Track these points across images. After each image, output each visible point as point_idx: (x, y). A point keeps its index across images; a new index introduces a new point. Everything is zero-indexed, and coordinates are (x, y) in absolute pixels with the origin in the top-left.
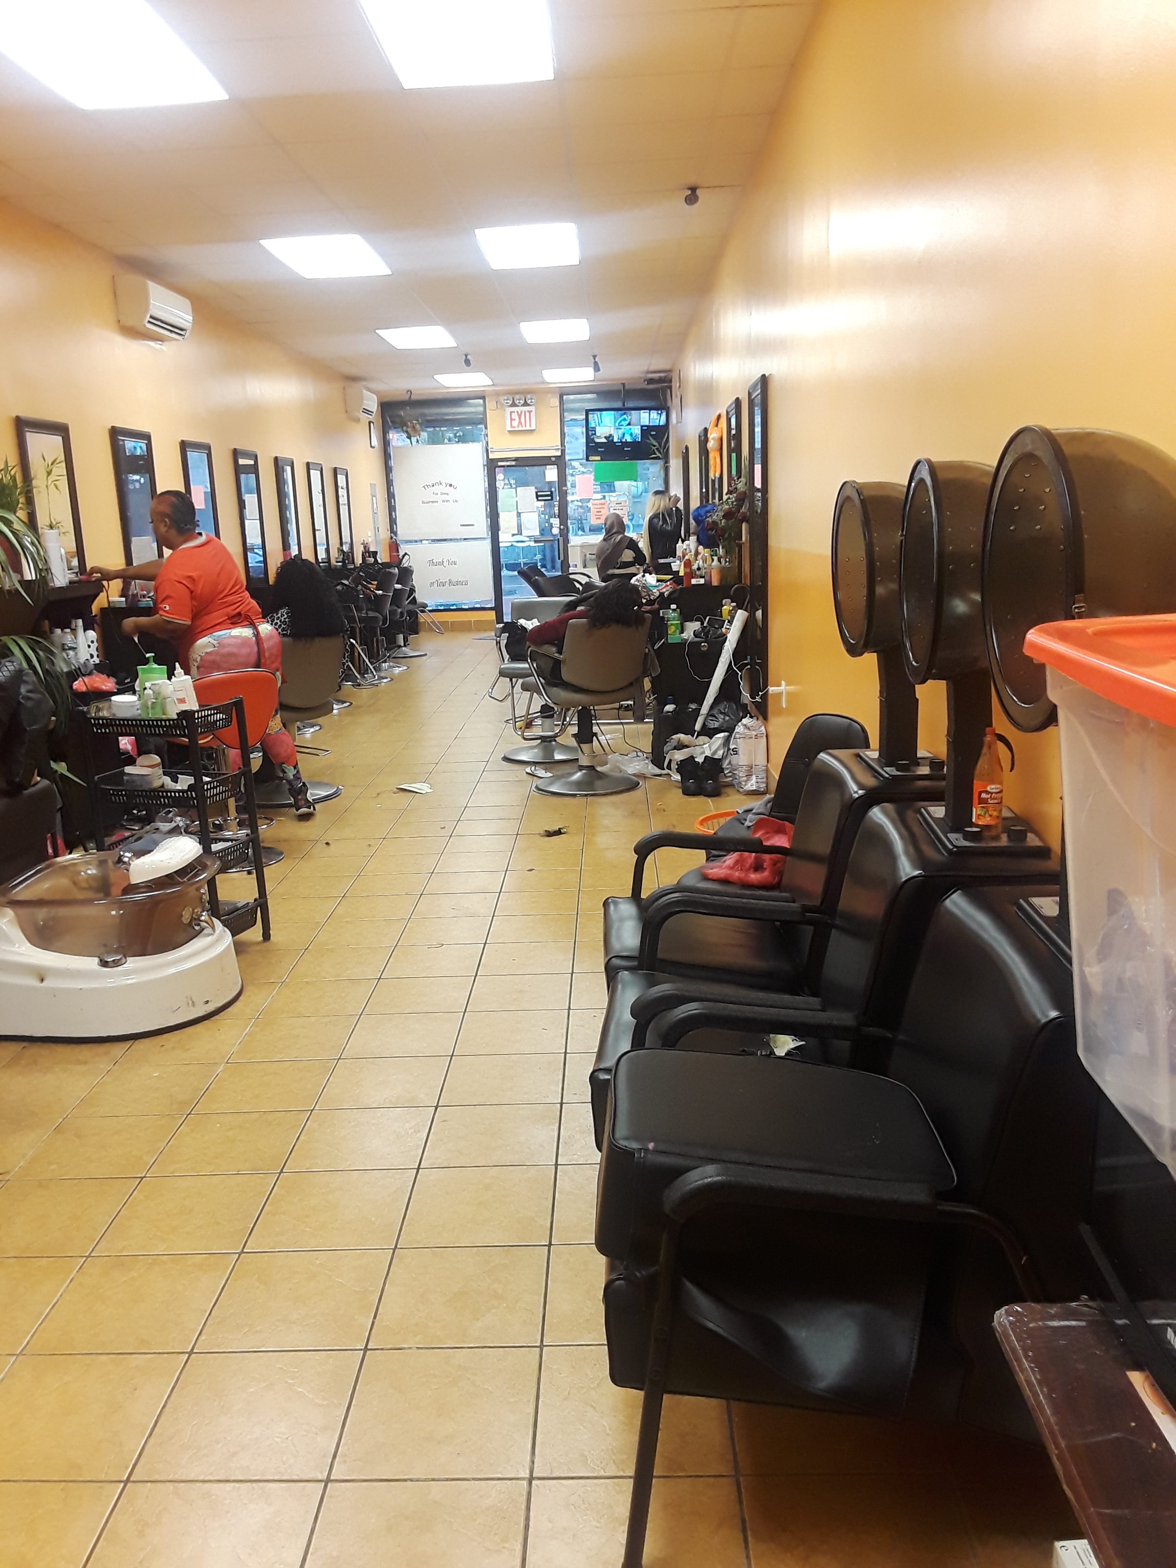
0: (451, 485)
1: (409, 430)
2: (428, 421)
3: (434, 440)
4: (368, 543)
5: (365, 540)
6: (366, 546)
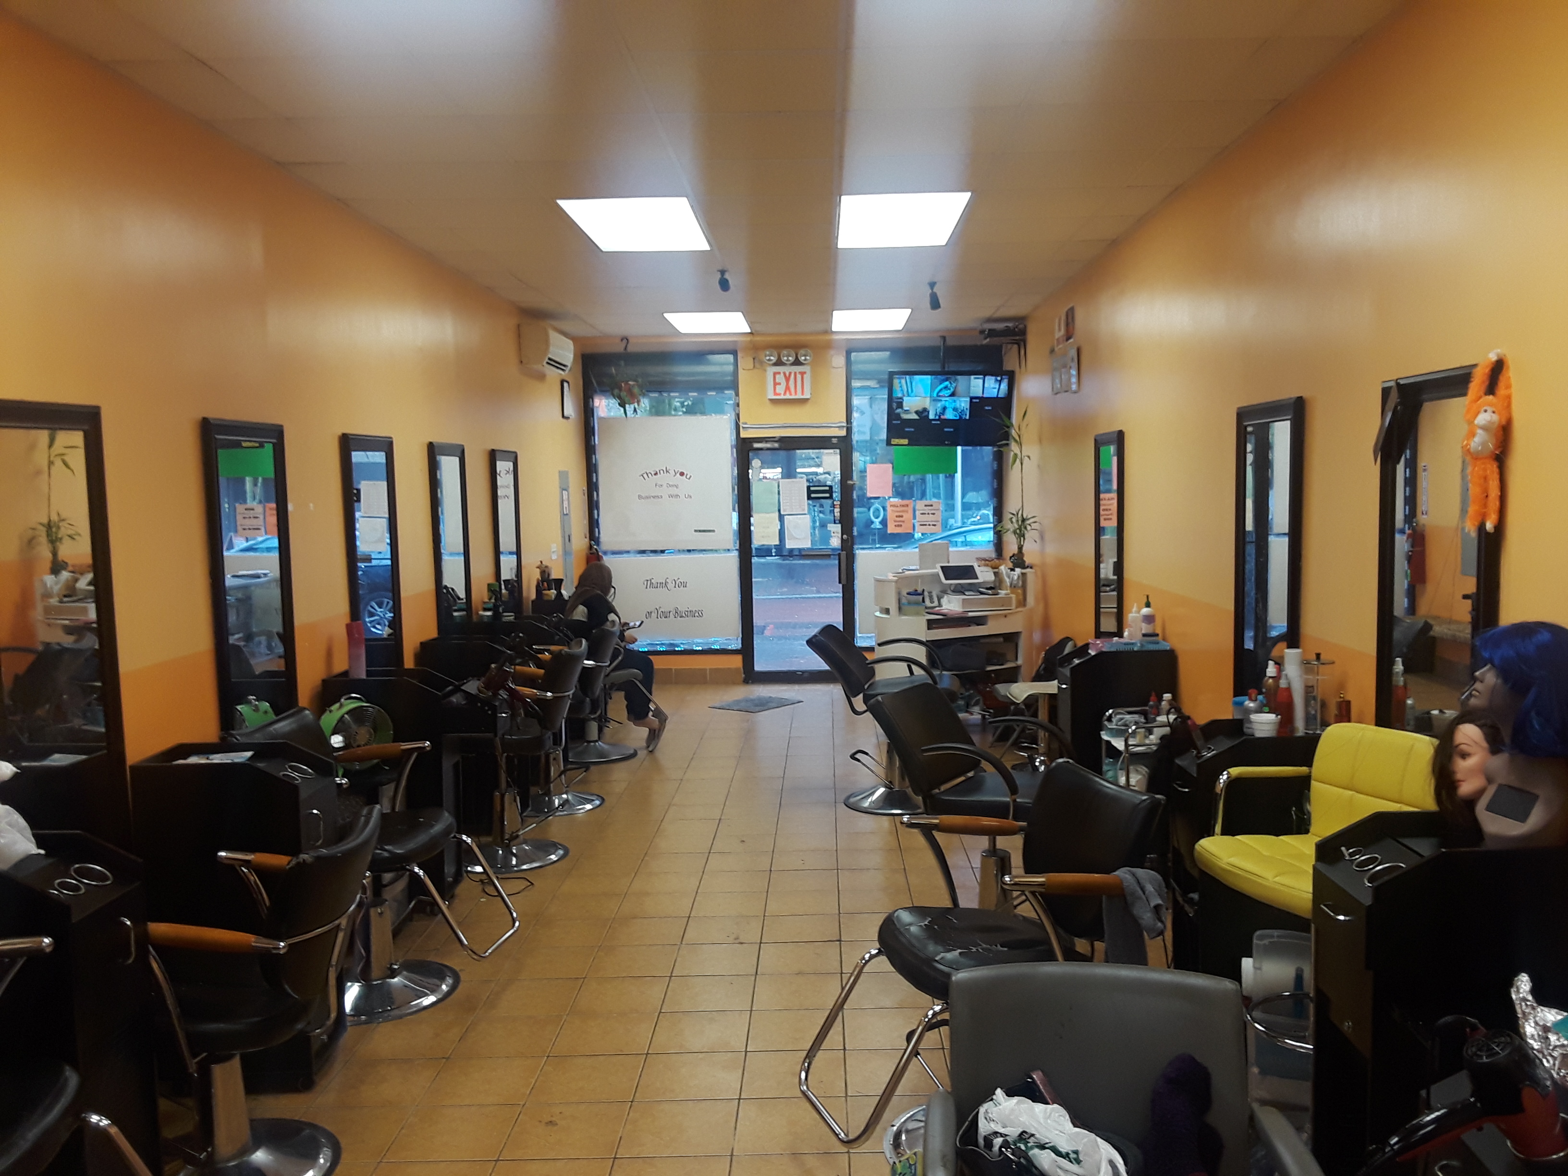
0: (682, 474)
1: (623, 394)
2: (651, 383)
3: (658, 410)
4: (546, 567)
5: (541, 562)
6: (544, 571)
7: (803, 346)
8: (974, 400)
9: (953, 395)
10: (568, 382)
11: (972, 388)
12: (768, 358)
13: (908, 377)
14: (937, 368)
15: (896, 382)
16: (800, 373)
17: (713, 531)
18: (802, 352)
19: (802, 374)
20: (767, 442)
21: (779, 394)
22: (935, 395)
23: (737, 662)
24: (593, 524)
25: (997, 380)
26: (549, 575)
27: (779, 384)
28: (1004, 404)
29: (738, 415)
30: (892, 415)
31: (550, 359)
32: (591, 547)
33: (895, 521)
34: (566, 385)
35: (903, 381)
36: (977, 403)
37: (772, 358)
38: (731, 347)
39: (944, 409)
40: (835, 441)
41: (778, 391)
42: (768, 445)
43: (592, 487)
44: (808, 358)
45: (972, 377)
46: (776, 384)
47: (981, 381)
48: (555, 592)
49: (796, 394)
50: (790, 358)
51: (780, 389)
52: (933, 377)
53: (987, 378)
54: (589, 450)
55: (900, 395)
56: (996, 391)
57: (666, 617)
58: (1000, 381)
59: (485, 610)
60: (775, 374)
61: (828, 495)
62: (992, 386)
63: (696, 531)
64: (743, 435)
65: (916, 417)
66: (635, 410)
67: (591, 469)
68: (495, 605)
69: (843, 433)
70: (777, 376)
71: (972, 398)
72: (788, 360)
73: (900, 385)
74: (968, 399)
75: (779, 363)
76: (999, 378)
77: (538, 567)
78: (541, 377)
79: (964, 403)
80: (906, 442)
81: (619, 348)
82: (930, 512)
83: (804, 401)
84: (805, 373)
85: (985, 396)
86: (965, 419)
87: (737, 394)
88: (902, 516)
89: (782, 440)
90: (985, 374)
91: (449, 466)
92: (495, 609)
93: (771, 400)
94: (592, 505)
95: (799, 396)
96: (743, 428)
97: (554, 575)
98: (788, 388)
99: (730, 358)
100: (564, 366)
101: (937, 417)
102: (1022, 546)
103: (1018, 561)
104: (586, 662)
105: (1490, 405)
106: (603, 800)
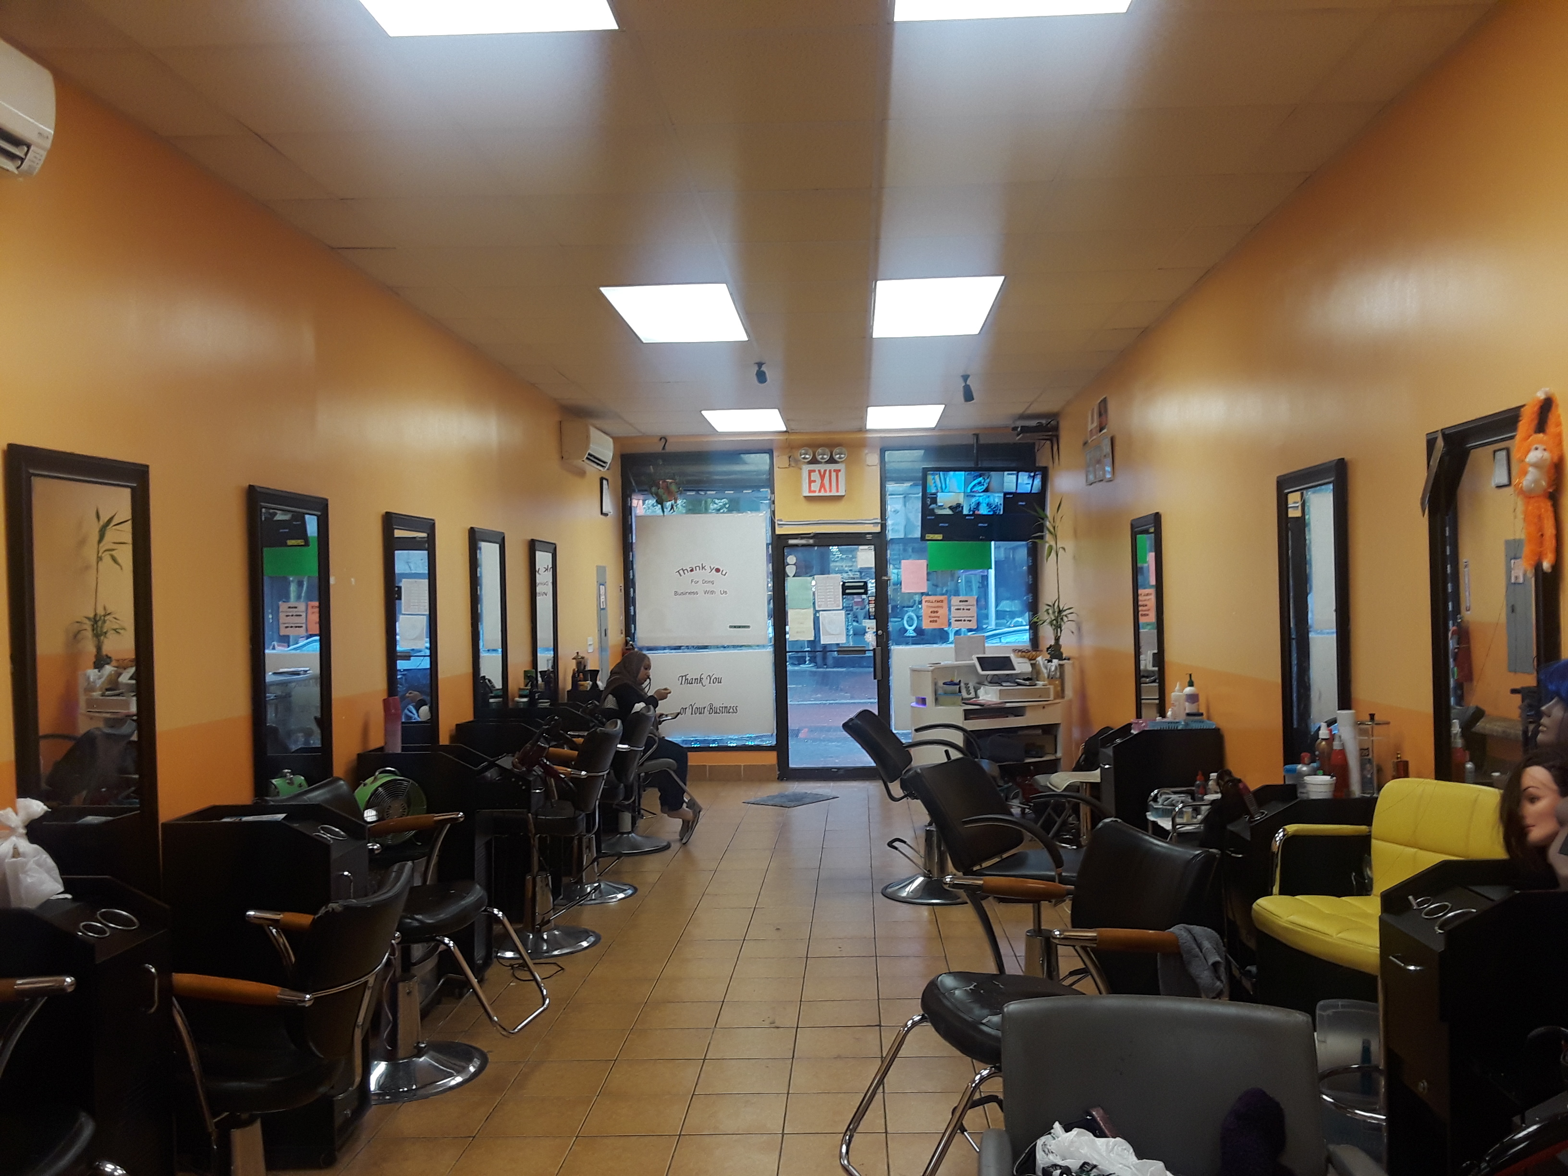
0: (718, 570)
1: (661, 491)
2: (688, 482)
3: (695, 508)
4: (583, 658)
5: (578, 653)
6: (581, 662)
7: (839, 445)
8: (1008, 496)
9: (986, 490)
10: (607, 480)
11: (1005, 484)
12: (803, 456)
13: (941, 473)
14: (971, 465)
15: (930, 478)
16: (835, 471)
17: (748, 627)
18: (836, 450)
19: (837, 471)
20: (802, 538)
21: (815, 492)
22: (969, 490)
23: (772, 758)
24: (629, 620)
25: (1030, 476)
26: (585, 666)
27: (815, 481)
28: (1039, 499)
29: (773, 513)
30: (926, 511)
31: (589, 454)
32: (627, 643)
33: (930, 617)
34: (605, 482)
35: (937, 477)
36: (1011, 499)
37: (807, 456)
38: (767, 446)
39: (978, 504)
40: (869, 537)
41: (813, 489)
42: (803, 542)
43: (629, 584)
44: (842, 456)
45: (1006, 473)
46: (811, 482)
47: (1015, 477)
48: (591, 683)
49: (830, 491)
50: (825, 457)
51: (815, 486)
52: (967, 473)
53: (1020, 474)
54: (627, 548)
55: (934, 491)
56: (1030, 486)
57: (700, 713)
58: (1034, 477)
59: (521, 696)
60: (810, 472)
61: (862, 591)
62: (1026, 481)
63: (731, 627)
64: (779, 531)
65: (949, 512)
66: (672, 507)
67: (628, 566)
68: (531, 691)
69: (878, 529)
70: (812, 474)
71: (1005, 494)
72: (823, 458)
73: (934, 482)
74: (1002, 495)
75: (814, 461)
76: (1032, 474)
77: (574, 659)
78: (582, 473)
79: (997, 499)
80: (940, 537)
81: (658, 448)
82: (965, 608)
83: (839, 498)
84: (840, 471)
85: (1019, 491)
86: (999, 515)
87: (773, 492)
88: (937, 612)
89: (816, 536)
90: (1018, 470)
91: (489, 552)
92: (531, 695)
93: (807, 498)
94: (629, 602)
95: (834, 493)
96: (779, 524)
97: (589, 667)
98: (822, 485)
99: (766, 457)
100: (604, 462)
101: (971, 513)
102: (1059, 637)
103: (1055, 652)
104: (619, 746)
105: (1541, 442)
106: (636, 890)
